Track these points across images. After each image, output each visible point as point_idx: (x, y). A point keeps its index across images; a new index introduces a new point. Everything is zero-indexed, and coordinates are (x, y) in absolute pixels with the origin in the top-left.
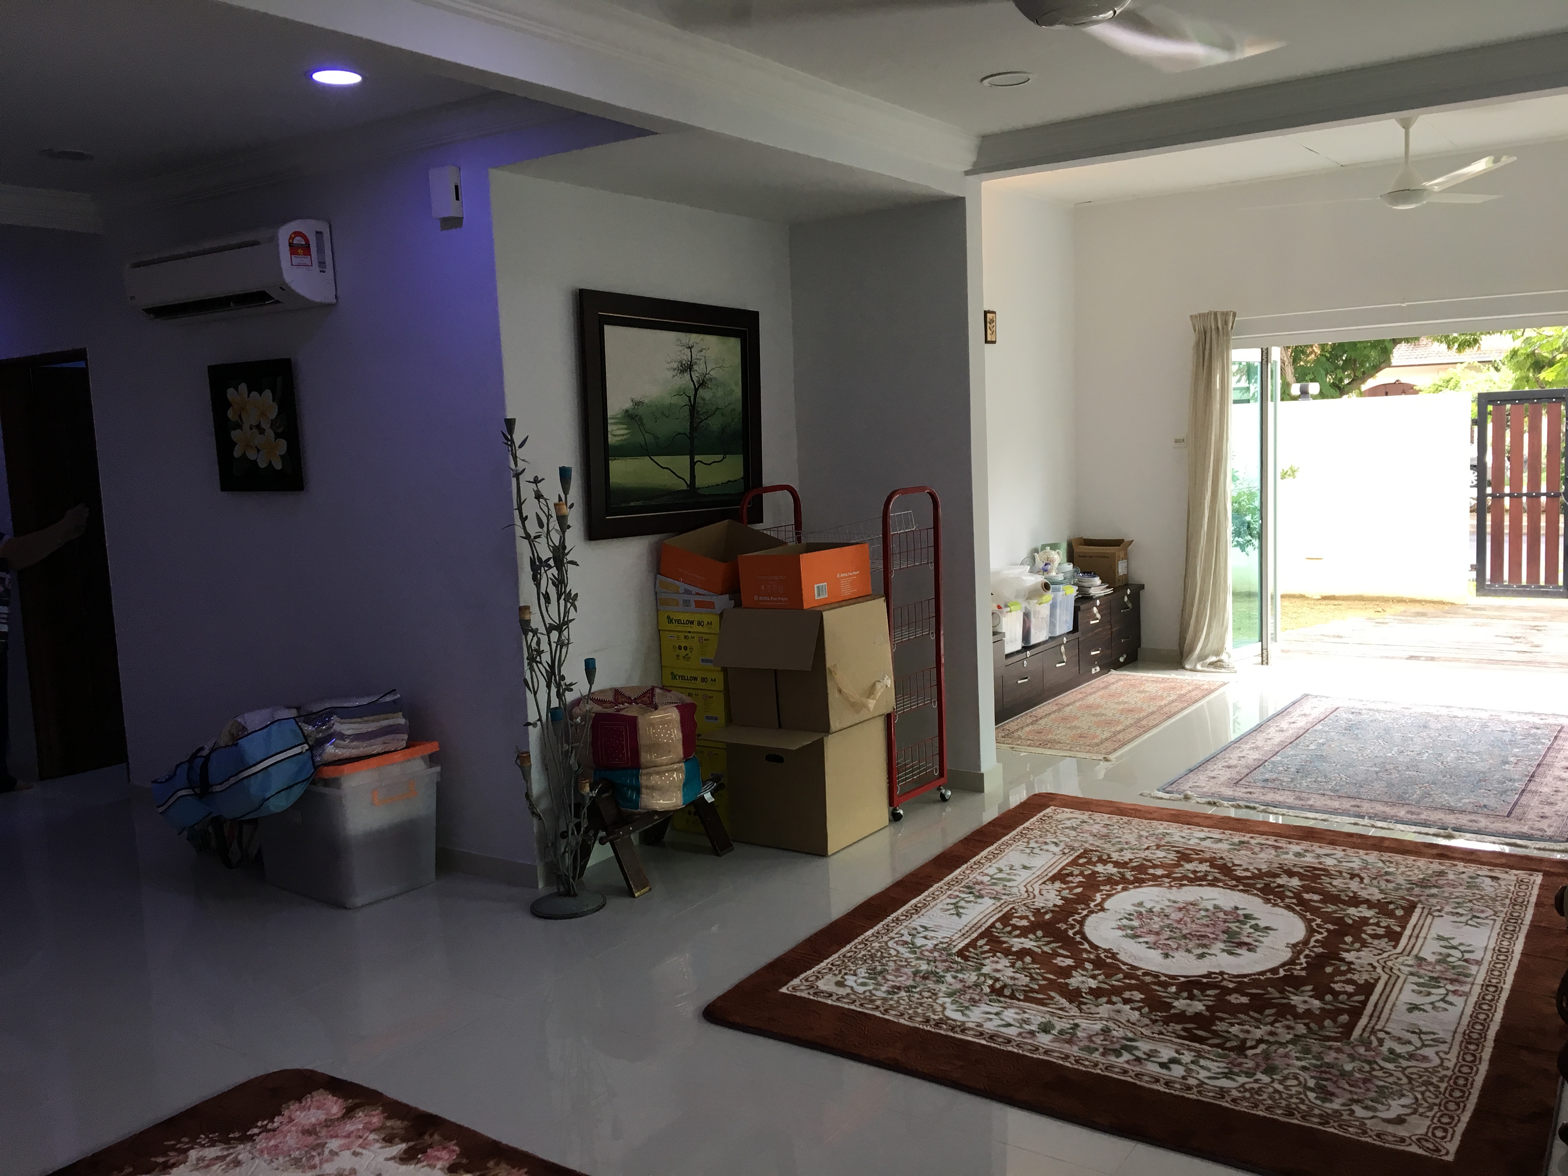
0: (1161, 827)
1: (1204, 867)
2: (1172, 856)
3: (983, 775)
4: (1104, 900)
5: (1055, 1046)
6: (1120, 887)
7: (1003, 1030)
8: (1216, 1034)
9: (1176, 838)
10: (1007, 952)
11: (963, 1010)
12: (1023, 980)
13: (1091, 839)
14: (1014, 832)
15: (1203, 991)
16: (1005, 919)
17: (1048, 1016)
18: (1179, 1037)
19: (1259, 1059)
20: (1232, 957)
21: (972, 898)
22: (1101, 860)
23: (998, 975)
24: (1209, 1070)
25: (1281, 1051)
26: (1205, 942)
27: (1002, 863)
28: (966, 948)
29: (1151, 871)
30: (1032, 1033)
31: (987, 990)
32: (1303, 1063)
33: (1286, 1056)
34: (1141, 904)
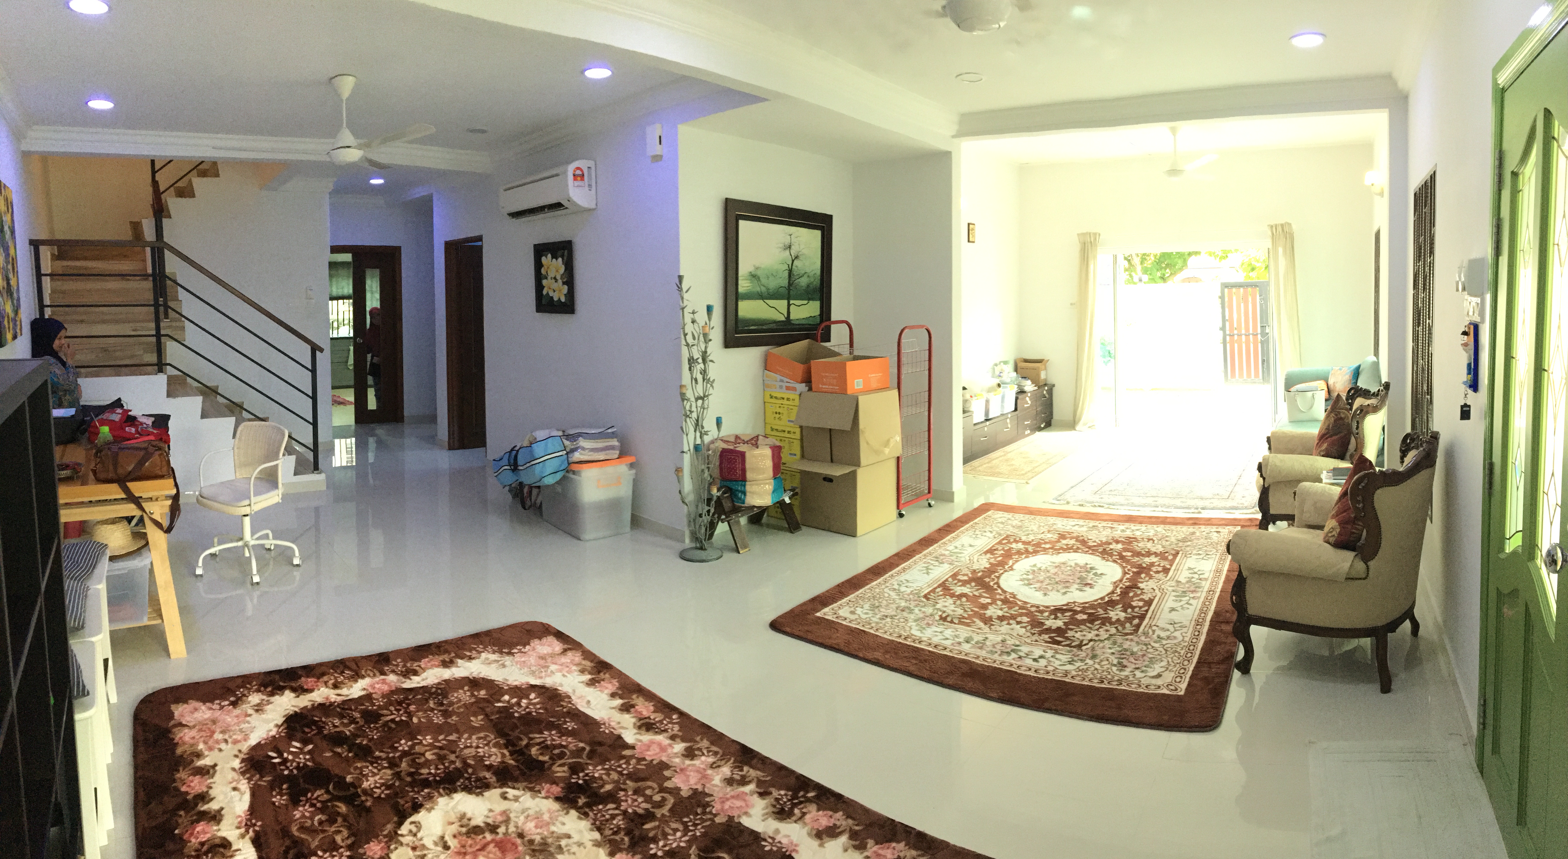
0: (1051, 520)
1: (1073, 542)
2: (1056, 536)
3: (953, 493)
4: (1013, 564)
5: (973, 651)
6: (1024, 556)
7: (943, 642)
8: (1067, 638)
9: (1059, 526)
10: (952, 596)
11: (922, 629)
12: (960, 611)
13: (1011, 529)
14: (967, 525)
15: (1063, 614)
16: (954, 576)
17: (970, 633)
18: (1046, 642)
19: (1089, 651)
20: (1081, 593)
21: (937, 563)
22: (1016, 541)
23: (945, 609)
24: (1060, 660)
25: (1101, 645)
26: (1068, 584)
27: (958, 543)
28: (929, 593)
29: (1043, 546)
30: (959, 643)
31: (937, 618)
32: (1112, 651)
33: (1103, 648)
34: (1035, 566)
